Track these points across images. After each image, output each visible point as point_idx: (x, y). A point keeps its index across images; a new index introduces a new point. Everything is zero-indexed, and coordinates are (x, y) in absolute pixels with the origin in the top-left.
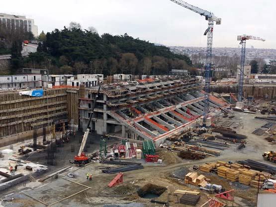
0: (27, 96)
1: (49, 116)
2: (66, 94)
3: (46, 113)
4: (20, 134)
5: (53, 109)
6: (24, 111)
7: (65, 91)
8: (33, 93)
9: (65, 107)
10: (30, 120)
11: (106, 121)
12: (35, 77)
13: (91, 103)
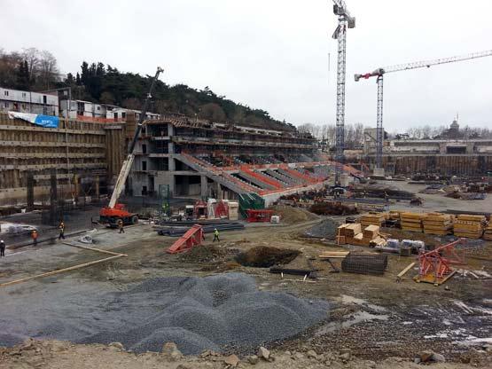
0: (27, 123)
1: (70, 166)
2: (103, 133)
3: (63, 160)
4: (10, 190)
5: (79, 155)
6: (19, 149)
7: (101, 127)
8: (39, 119)
9: (103, 155)
10: (31, 167)
11: (172, 172)
12: (45, 97)
13: (147, 143)
